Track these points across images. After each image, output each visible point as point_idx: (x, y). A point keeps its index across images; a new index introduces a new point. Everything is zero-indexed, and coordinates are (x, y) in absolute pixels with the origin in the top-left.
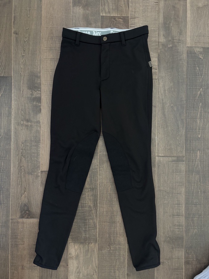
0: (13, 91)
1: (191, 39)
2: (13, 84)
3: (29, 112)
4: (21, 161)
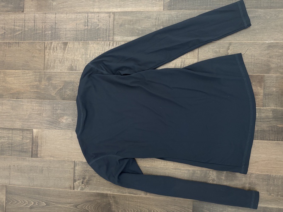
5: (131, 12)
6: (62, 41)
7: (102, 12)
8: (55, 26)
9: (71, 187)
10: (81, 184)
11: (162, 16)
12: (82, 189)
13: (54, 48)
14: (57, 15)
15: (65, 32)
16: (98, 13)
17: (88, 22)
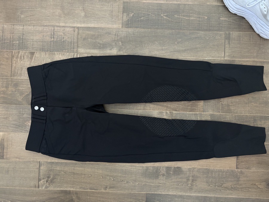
0: (160, 193)
1: (115, 24)
2: (153, 193)
3: (180, 178)
4: (226, 187)
5: (94, 27)
6: (30, 50)
7: (67, 27)
8: (23, 37)
9: (36, 186)
10: (45, 183)
11: (121, 33)
12: (46, 187)
13: (21, 57)
14: (25, 27)
15: (32, 43)
16: (64, 27)
17: (54, 34)
